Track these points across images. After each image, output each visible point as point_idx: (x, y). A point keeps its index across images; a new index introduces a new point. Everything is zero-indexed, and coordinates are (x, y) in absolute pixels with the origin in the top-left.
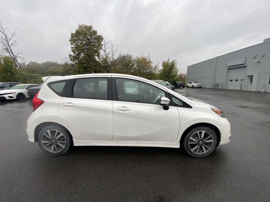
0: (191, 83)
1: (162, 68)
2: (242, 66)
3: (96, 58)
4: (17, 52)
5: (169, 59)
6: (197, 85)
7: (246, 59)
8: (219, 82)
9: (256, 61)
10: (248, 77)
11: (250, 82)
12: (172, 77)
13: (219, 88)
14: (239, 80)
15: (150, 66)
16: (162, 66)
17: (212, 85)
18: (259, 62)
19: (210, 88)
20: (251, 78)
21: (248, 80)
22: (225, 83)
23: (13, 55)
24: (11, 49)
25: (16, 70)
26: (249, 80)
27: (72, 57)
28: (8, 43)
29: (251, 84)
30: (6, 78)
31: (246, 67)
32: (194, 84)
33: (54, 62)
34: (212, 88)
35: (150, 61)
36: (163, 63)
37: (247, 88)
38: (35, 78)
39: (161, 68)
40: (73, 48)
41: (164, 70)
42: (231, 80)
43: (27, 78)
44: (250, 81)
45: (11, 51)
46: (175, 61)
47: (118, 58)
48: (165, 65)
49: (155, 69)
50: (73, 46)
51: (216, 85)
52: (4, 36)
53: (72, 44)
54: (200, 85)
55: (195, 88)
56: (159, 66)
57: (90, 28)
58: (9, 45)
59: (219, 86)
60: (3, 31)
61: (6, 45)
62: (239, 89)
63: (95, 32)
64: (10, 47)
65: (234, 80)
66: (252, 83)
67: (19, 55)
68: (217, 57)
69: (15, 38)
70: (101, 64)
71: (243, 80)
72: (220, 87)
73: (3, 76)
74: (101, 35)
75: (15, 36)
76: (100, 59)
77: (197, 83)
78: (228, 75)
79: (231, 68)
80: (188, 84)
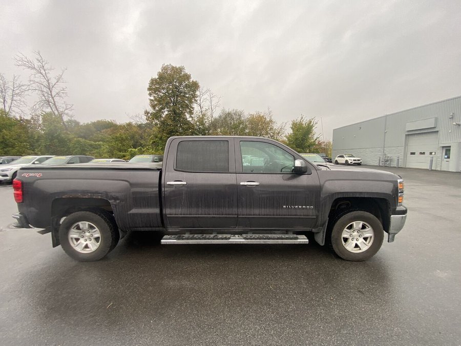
0: (342, 157)
1: (291, 131)
2: (431, 131)
3: (188, 116)
4: (64, 106)
5: (302, 118)
6: (354, 160)
7: (436, 119)
8: (392, 155)
9: (454, 123)
10: (442, 148)
11: (446, 157)
12: (309, 146)
13: (391, 166)
14: (427, 154)
15: (271, 129)
16: (292, 128)
17: (380, 160)
18: (459, 125)
19: (378, 165)
20: (447, 150)
21: (442, 153)
22: (402, 157)
23: (58, 111)
24: (54, 102)
25: (67, 136)
26: (444, 154)
27: (149, 114)
28: (51, 92)
29: (447, 160)
30: (51, 148)
31: (437, 132)
32: (348, 159)
33: (110, 121)
34: (381, 165)
35: (271, 121)
36: (294, 123)
37: (441, 166)
38: (97, 148)
39: (289, 131)
40: (151, 100)
41: (295, 134)
42: (413, 154)
43: (86, 149)
44: (446, 154)
45: (55, 104)
46: (313, 121)
47: (220, 117)
48: (296, 127)
49: (279, 133)
50: (152, 98)
51: (387, 161)
52: (45, 80)
53: (150, 94)
54: (359, 160)
55: (349, 165)
56: (286, 128)
57: (180, 70)
58: (51, 95)
59: (392, 163)
60: (44, 72)
61: (46, 95)
62: (428, 168)
63: (187, 77)
64: (53, 98)
65: (417, 153)
66: (448, 157)
67: (66, 112)
68: (387, 116)
69: (61, 85)
70: (193, 126)
71: (433, 153)
72: (394, 164)
73: (47, 145)
74: (196, 81)
75: (62, 81)
76: (192, 117)
77: (352, 156)
78: (406, 145)
79: (411, 134)
80: (337, 159)
